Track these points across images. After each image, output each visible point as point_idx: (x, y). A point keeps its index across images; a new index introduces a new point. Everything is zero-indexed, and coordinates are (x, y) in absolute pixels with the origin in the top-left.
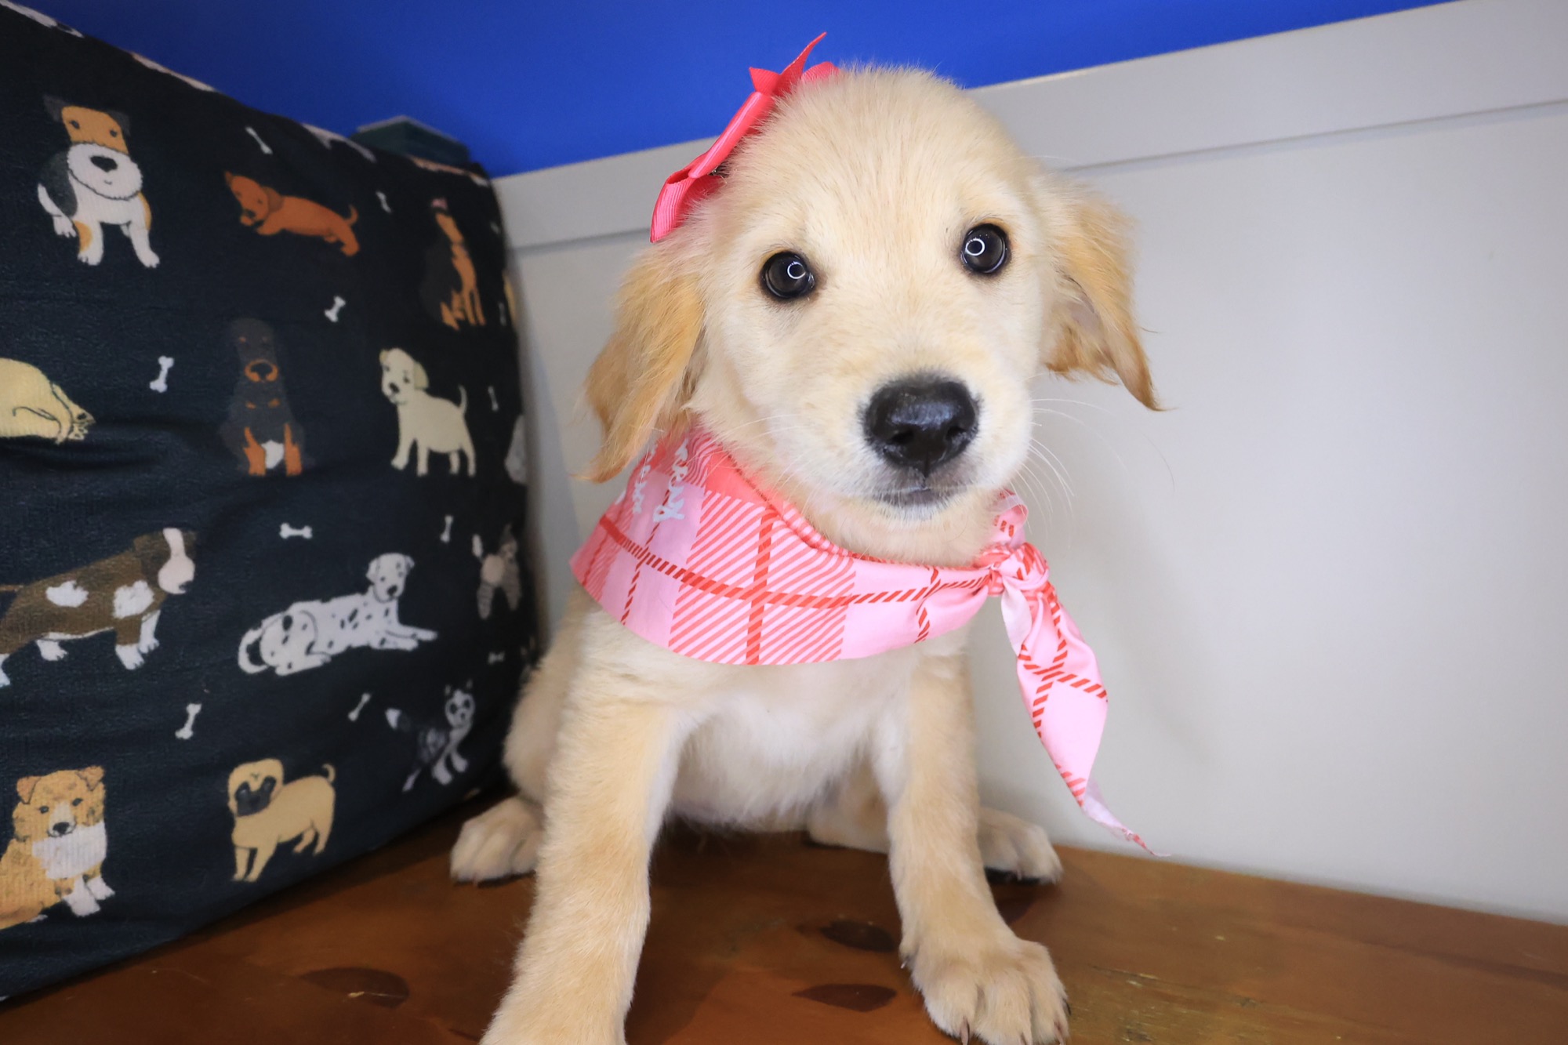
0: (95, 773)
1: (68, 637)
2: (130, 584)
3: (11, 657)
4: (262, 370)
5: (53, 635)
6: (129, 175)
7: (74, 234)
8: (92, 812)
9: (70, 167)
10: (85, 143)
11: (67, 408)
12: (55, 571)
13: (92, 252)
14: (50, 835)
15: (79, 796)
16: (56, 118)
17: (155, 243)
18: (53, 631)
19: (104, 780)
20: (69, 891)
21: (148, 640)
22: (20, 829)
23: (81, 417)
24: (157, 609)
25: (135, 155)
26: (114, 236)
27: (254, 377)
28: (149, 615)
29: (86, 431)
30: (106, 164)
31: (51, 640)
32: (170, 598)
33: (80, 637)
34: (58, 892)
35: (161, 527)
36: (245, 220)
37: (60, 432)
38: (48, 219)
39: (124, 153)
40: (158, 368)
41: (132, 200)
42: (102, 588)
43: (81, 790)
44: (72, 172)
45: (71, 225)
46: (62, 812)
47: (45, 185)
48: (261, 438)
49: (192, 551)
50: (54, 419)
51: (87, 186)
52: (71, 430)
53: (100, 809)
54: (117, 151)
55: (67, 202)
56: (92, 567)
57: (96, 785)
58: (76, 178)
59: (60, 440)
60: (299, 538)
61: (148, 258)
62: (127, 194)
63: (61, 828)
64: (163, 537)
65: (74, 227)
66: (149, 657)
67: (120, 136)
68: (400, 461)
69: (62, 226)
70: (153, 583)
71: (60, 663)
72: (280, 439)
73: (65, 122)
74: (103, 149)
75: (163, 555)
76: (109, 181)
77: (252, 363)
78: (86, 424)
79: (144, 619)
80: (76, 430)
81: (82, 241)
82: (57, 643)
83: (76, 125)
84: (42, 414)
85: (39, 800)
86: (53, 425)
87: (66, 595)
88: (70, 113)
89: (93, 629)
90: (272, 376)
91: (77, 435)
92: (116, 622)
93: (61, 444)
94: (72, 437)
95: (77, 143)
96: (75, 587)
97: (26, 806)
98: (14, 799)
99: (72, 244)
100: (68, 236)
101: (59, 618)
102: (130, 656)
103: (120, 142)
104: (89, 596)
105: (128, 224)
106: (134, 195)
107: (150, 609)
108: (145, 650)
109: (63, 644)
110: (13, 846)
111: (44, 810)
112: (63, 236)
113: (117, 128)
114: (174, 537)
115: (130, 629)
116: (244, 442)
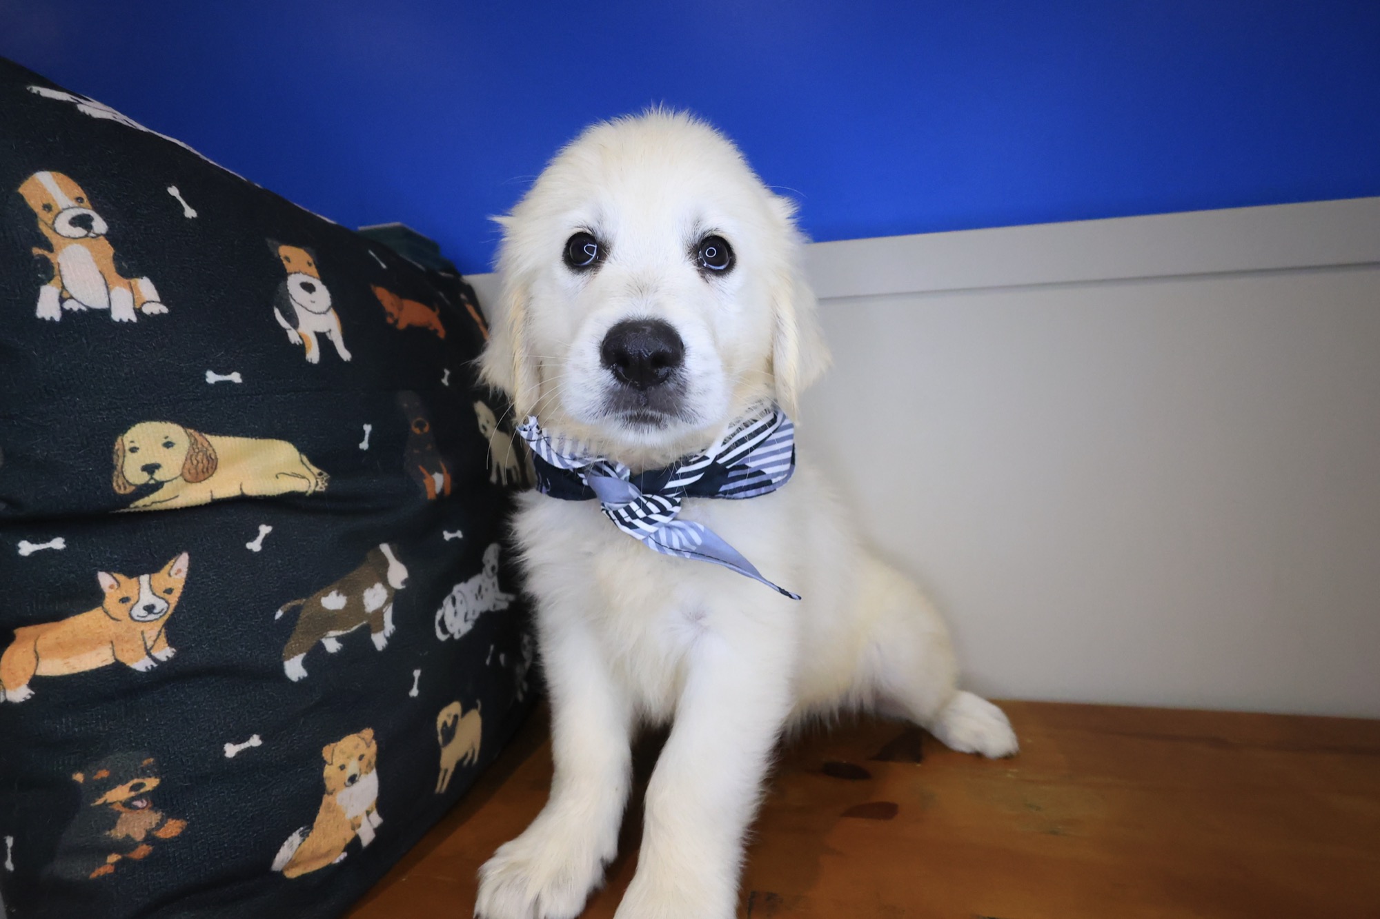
0: (368, 733)
1: (340, 633)
2: (372, 587)
3: (308, 655)
4: (420, 425)
5: (332, 633)
6: (323, 296)
7: (301, 342)
8: (370, 763)
9: (290, 292)
10: (295, 273)
11: (310, 470)
12: (324, 585)
13: (313, 355)
14: (347, 786)
15: (362, 753)
16: (276, 255)
17: (348, 345)
18: (331, 630)
19: (375, 737)
20: (359, 826)
21: (389, 627)
22: (329, 785)
23: (320, 474)
24: (390, 602)
25: (324, 281)
26: (323, 340)
27: (417, 431)
28: (387, 607)
29: (326, 484)
30: (309, 288)
31: (330, 637)
32: (397, 591)
33: (349, 631)
34: (353, 829)
35: (378, 545)
36: (390, 320)
37: (310, 486)
38: (284, 333)
39: (317, 278)
40: (363, 432)
41: (328, 313)
42: (354, 593)
43: (363, 749)
44: (291, 295)
45: (298, 336)
46: (353, 767)
47: (278, 307)
48: (431, 472)
49: (400, 557)
50: (303, 477)
51: (301, 305)
52: (317, 484)
53: (374, 760)
54: (314, 277)
55: (293, 319)
56: (346, 578)
57: (371, 742)
58: (295, 300)
59: (310, 492)
60: (456, 539)
61: (345, 355)
62: (325, 310)
63: (353, 779)
64: (380, 550)
65: (300, 337)
66: (391, 640)
67: (313, 266)
68: (494, 478)
69: (293, 337)
70: (385, 583)
71: (339, 653)
72: (440, 471)
73: (282, 258)
74: (306, 276)
75: (385, 564)
76: (313, 300)
77: (414, 421)
78: (325, 479)
79: (384, 610)
80: (320, 483)
81: (306, 346)
82: (334, 639)
83: (287, 259)
84: (295, 475)
85: (338, 761)
86: (304, 482)
87: (333, 601)
88: (284, 251)
89: (356, 625)
90: (426, 429)
91: (321, 488)
92: (367, 616)
93: (310, 495)
94: (318, 489)
95: (291, 273)
96: (338, 594)
97: (332, 767)
98: (322, 763)
99: (301, 349)
100: (298, 344)
101: (331, 620)
102: (379, 641)
103: (313, 270)
104: (347, 600)
105: (330, 331)
106: (328, 310)
107: (387, 603)
108: (388, 635)
109: (339, 639)
110: (326, 799)
111: (342, 767)
112: (295, 344)
113: (311, 261)
114: (385, 548)
115: (376, 620)
116: (422, 476)
